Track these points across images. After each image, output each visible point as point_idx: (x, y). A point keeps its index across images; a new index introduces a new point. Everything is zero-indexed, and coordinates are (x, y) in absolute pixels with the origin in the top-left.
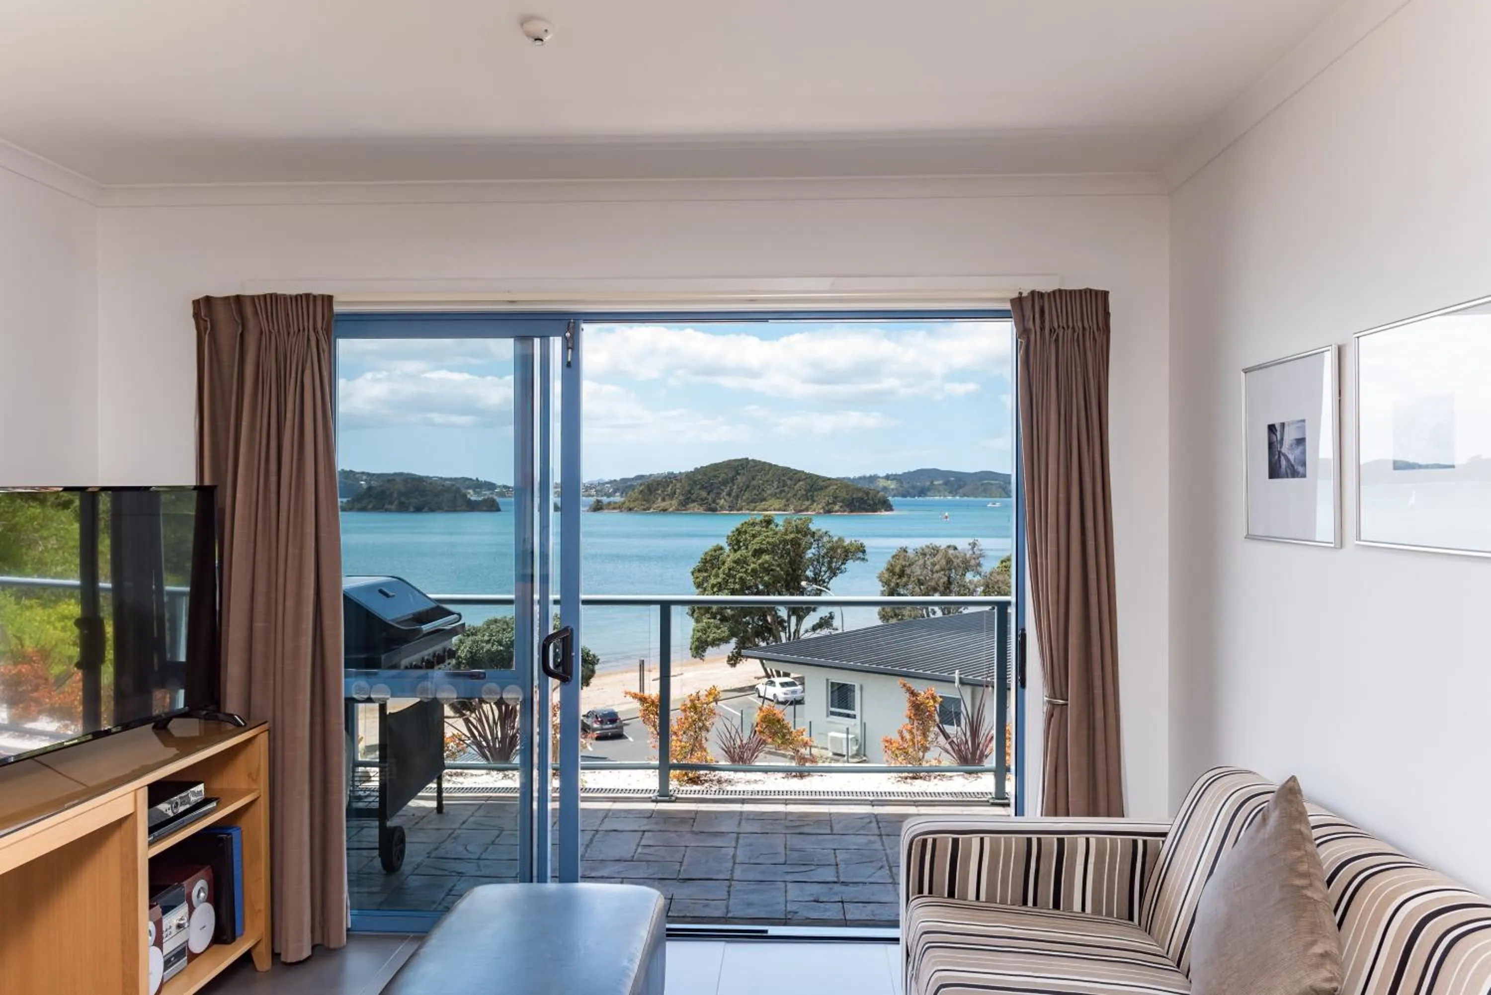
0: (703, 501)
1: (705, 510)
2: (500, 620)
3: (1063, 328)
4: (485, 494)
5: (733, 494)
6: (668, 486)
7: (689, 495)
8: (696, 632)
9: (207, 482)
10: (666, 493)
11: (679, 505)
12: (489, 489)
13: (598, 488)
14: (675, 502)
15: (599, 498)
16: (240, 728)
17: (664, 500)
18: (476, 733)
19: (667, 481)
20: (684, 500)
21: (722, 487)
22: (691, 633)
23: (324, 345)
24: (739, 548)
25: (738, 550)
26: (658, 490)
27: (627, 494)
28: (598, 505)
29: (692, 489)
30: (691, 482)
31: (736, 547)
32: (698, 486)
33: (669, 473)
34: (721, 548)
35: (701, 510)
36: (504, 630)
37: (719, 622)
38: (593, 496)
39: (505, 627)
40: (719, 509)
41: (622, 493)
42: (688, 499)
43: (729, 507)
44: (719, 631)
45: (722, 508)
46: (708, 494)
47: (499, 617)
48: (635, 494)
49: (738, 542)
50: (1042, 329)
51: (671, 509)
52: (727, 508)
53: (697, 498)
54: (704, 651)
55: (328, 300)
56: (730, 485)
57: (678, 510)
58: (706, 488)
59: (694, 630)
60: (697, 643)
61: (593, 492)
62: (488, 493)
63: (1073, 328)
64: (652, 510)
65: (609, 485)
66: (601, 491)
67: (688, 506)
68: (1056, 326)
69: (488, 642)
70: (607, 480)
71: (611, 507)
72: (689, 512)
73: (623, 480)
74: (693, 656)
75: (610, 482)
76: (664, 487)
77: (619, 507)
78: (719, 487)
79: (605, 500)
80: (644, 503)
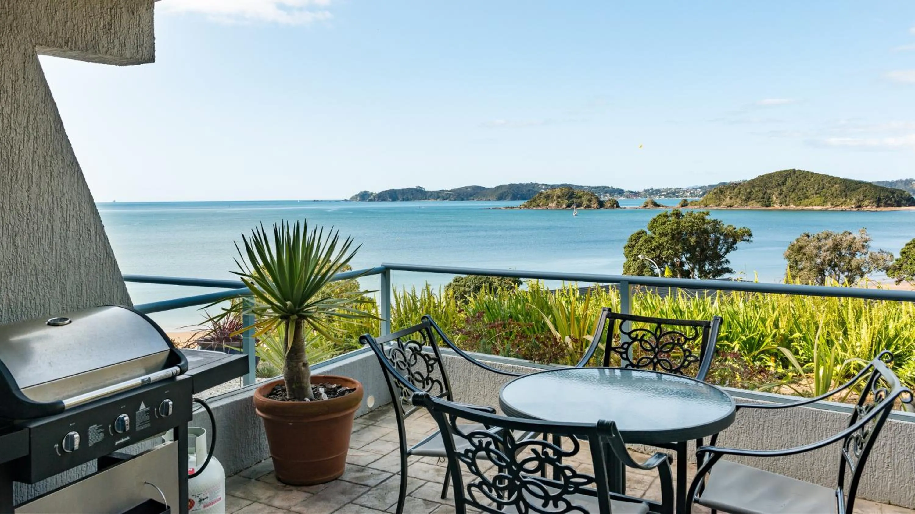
0: (759, 200)
1: (761, 206)
5: (783, 194)
7: (750, 195)
10: (732, 195)
11: (742, 203)
13: (690, 192)
14: (739, 201)
17: (731, 199)
19: (733, 186)
20: (746, 199)
21: (775, 190)
26: (727, 192)
27: (707, 195)
29: (752, 191)
30: (751, 187)
33: (735, 181)
35: (758, 205)
41: (704, 195)
42: (749, 198)
46: (764, 194)
48: (712, 195)
53: (755, 197)
57: (741, 206)
58: (762, 190)
61: (685, 194)
64: (722, 206)
65: (698, 190)
66: (694, 193)
67: (749, 203)
70: (698, 186)
71: (692, 204)
72: (748, 207)
73: (710, 186)
76: (731, 190)
77: (700, 204)
78: (772, 190)
79: (690, 199)
80: (717, 201)
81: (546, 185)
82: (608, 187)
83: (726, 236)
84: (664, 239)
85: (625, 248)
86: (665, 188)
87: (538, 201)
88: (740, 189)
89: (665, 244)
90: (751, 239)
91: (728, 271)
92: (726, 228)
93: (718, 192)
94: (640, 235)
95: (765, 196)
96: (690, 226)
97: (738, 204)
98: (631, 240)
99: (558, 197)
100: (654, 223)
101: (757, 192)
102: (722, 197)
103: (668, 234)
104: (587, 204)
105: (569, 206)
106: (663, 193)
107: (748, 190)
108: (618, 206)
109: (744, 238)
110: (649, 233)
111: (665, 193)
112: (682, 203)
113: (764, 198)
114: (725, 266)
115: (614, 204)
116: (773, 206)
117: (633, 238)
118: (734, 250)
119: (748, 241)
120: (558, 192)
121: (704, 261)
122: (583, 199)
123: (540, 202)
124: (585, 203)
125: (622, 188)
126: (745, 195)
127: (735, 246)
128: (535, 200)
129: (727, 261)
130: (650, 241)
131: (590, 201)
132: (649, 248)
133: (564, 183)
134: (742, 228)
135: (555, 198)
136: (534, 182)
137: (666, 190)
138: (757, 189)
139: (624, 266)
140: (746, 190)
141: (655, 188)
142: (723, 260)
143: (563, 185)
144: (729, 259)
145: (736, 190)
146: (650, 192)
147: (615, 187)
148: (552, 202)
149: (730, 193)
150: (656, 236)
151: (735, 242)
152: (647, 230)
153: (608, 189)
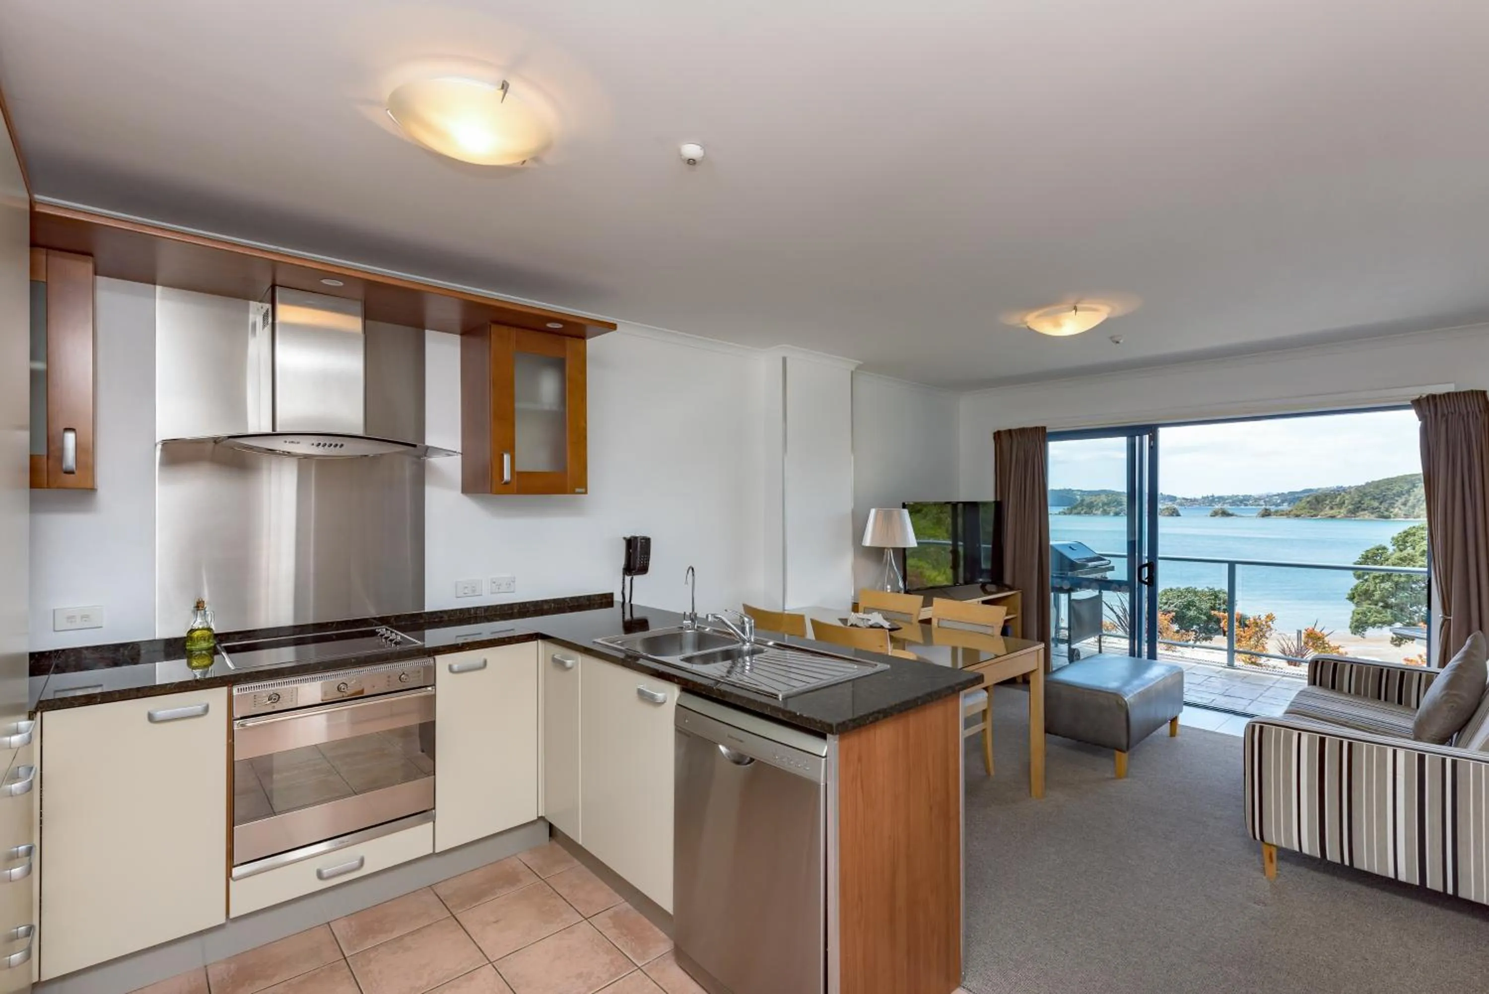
0: (1374, 510)
1: (1377, 517)
2: (1175, 590)
3: (1452, 413)
4: (1167, 505)
5: (1410, 504)
6: (1336, 498)
7: (1359, 505)
8: (1355, 614)
9: (998, 500)
10: (1333, 503)
11: (1347, 513)
12: (1171, 501)
13: (1267, 499)
14: (1343, 511)
15: (1268, 507)
16: (1011, 589)
17: (1332, 508)
18: (1124, 625)
19: (1334, 493)
20: (1354, 509)
21: (1396, 498)
22: (1351, 615)
23: (1042, 445)
24: (1405, 548)
25: (1405, 549)
26: (1326, 500)
27: (1294, 503)
28: (1266, 512)
29: (1362, 499)
30: (1361, 494)
31: (1401, 547)
32: (1369, 498)
33: (1338, 487)
34: (1384, 548)
35: (1373, 517)
36: (1178, 596)
37: (1381, 609)
38: (1262, 505)
39: (1180, 594)
40: (1392, 516)
41: (1289, 504)
42: (1358, 508)
43: (1405, 515)
44: (1381, 616)
45: (1396, 516)
46: (1381, 503)
47: (1174, 587)
48: (1303, 504)
49: (1405, 542)
50: (1436, 414)
51: (1339, 516)
52: (1402, 516)
53: (1368, 507)
54: (1365, 630)
55: (1044, 428)
56: (1406, 496)
57: (1346, 517)
58: (1378, 499)
59: (1353, 612)
60: (1357, 624)
61: (1262, 502)
62: (1170, 503)
63: (1460, 413)
64: (1319, 517)
65: (1277, 497)
66: (1269, 501)
67: (1358, 514)
68: (1446, 412)
69: (1166, 603)
70: (1275, 493)
71: (1279, 514)
72: (1357, 519)
73: (1291, 493)
74: (1352, 633)
75: (1278, 495)
76: (1332, 498)
77: (1288, 514)
78: (1392, 498)
79: (1273, 508)
80: (1312, 511)
81: (1081, 491)
86: (1230, 495)
99: (1104, 504)
106: (1227, 501)
111: (1230, 501)
112: (1263, 512)
136: (1067, 488)
137: (1229, 498)
141: (1216, 495)
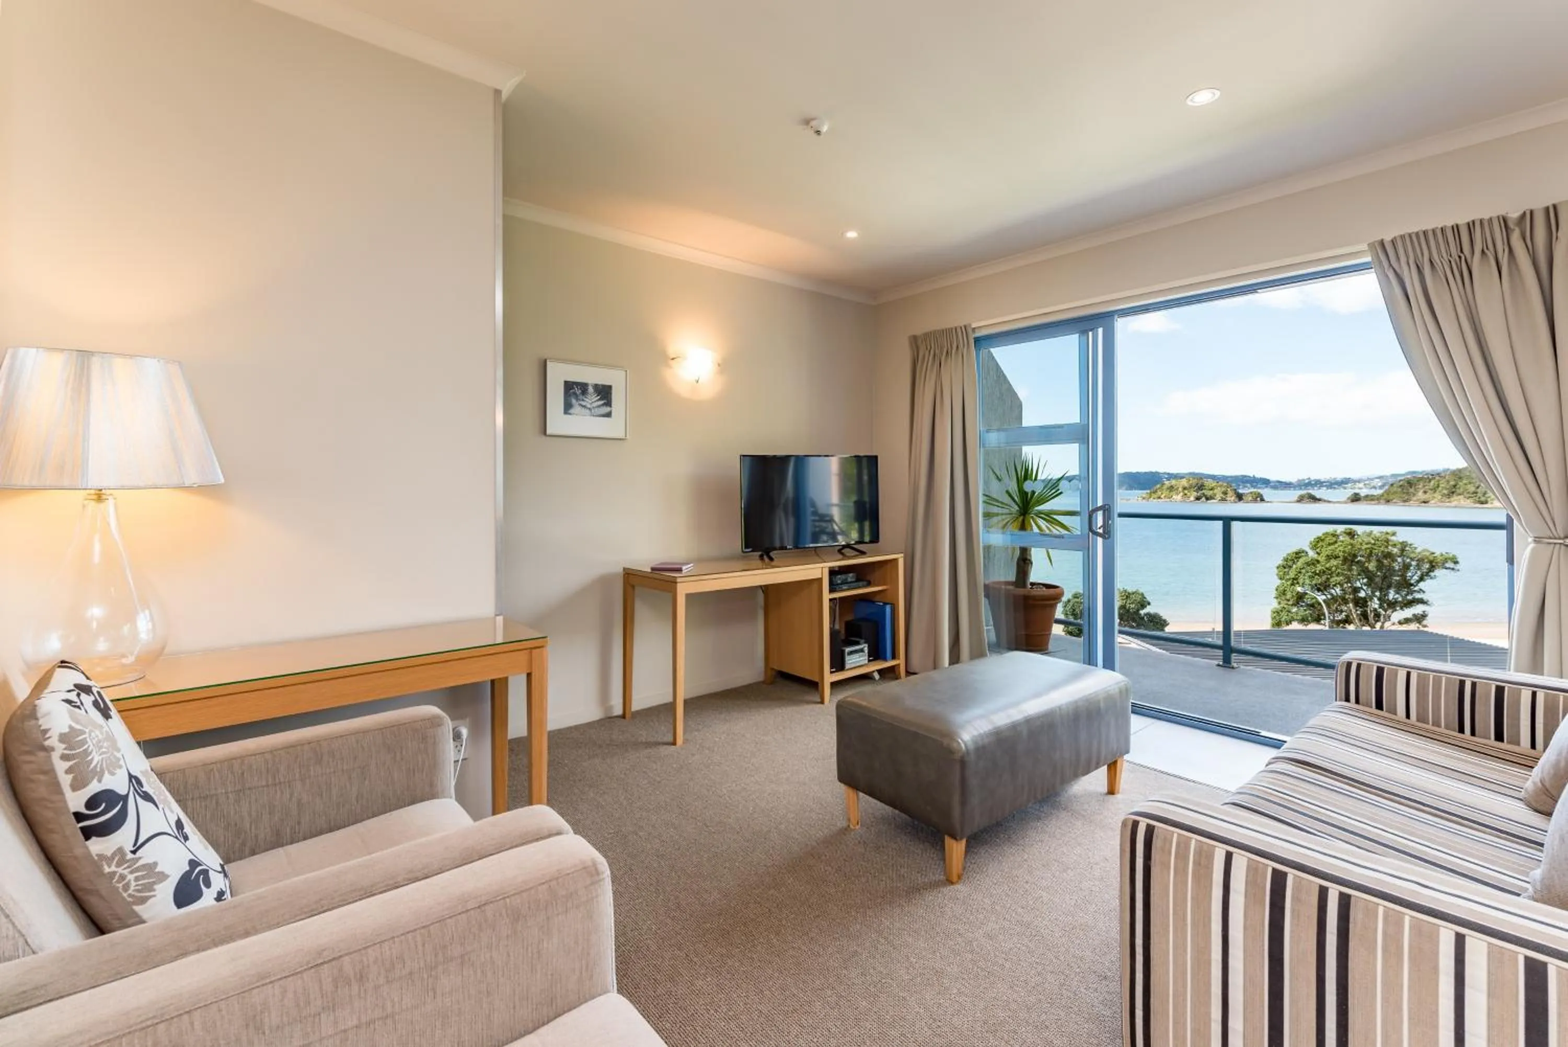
82: (1249, 477)
83: (1420, 561)
84: (1334, 562)
85: (1278, 568)
87: (1160, 493)
88: (1439, 481)
89: (1334, 569)
90: (1457, 567)
91: (1421, 601)
92: (1419, 553)
93: (1406, 484)
94: (1298, 554)
95: (1479, 490)
96: (1369, 548)
97: (1436, 500)
98: (1286, 560)
100: (1318, 542)
101: (1466, 484)
102: (1412, 490)
103: (1339, 557)
104: (1221, 497)
105: (1198, 499)
107: (1452, 483)
108: (1262, 500)
109: (1447, 565)
110: (1312, 554)
113: (1476, 493)
114: (1418, 596)
115: (1257, 497)
116: (1492, 503)
117: (1290, 558)
118: (1431, 578)
119: (1453, 569)
120: (1184, 482)
121: (1389, 587)
122: (1216, 491)
123: (1162, 494)
124: (1219, 496)
125: (1268, 478)
126: (1446, 489)
127: (1432, 574)
128: (1155, 492)
129: (1421, 591)
130: (1313, 564)
131: (1225, 493)
132: (1312, 573)
133: (1191, 471)
134: (1444, 553)
135: (1180, 489)
138: (1465, 482)
139: (1277, 590)
140: (1448, 482)
142: (1416, 589)
143: (1190, 474)
144: (1423, 589)
145: (1432, 482)
146: (1309, 484)
147: (1258, 476)
148: (1177, 494)
149: (1424, 486)
150: (1322, 559)
151: (1432, 568)
152: (1307, 549)
153: (1248, 478)
